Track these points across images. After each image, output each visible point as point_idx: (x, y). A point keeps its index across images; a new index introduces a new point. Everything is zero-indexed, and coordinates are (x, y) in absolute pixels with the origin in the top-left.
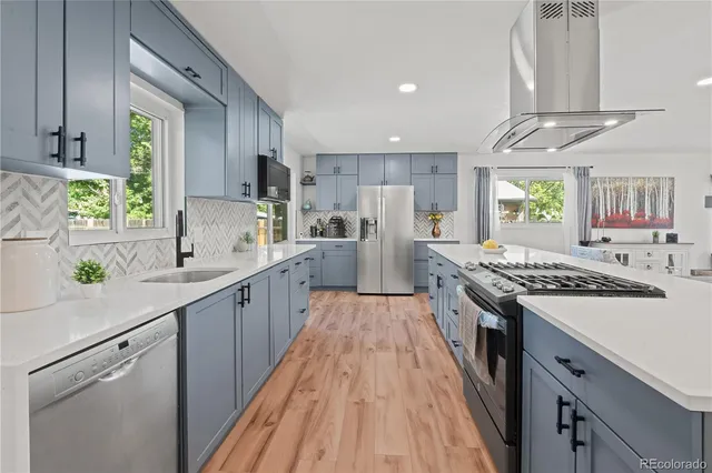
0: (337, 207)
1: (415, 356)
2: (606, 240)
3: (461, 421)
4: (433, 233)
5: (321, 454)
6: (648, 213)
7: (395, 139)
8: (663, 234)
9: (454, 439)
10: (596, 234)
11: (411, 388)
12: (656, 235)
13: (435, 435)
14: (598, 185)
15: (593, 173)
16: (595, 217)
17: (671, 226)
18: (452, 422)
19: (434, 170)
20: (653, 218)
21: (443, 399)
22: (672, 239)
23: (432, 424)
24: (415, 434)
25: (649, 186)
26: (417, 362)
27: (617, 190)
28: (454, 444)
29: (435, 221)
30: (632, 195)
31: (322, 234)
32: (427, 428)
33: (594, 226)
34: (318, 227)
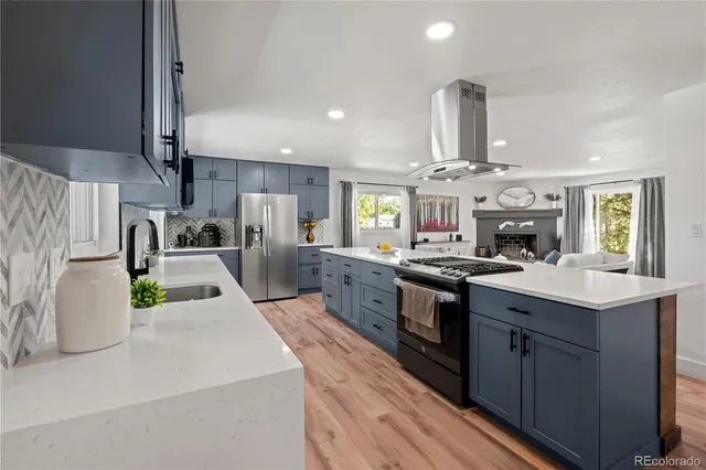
0: (213, 213)
1: (339, 345)
2: (426, 241)
3: (407, 380)
4: (308, 238)
5: (331, 435)
6: (446, 221)
7: (287, 151)
8: (455, 234)
9: (410, 392)
10: (420, 236)
11: (357, 369)
12: (451, 236)
13: (397, 393)
14: (420, 201)
15: (418, 192)
16: (419, 224)
17: (457, 230)
18: (402, 382)
19: (310, 181)
20: (449, 224)
21: (383, 369)
22: (459, 238)
23: (389, 386)
24: (385, 397)
25: (446, 202)
26: (345, 350)
27: (431, 204)
28: (413, 394)
29: (310, 228)
30: (438, 208)
31: (192, 244)
32: (389, 391)
33: (419, 231)
34: (188, 235)
